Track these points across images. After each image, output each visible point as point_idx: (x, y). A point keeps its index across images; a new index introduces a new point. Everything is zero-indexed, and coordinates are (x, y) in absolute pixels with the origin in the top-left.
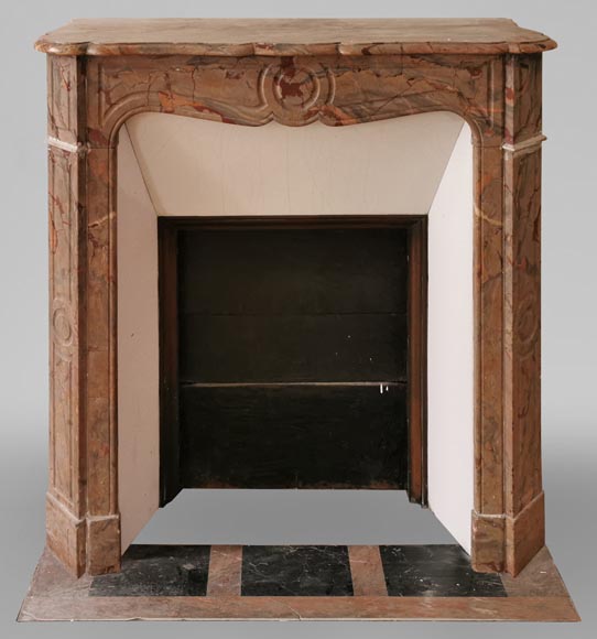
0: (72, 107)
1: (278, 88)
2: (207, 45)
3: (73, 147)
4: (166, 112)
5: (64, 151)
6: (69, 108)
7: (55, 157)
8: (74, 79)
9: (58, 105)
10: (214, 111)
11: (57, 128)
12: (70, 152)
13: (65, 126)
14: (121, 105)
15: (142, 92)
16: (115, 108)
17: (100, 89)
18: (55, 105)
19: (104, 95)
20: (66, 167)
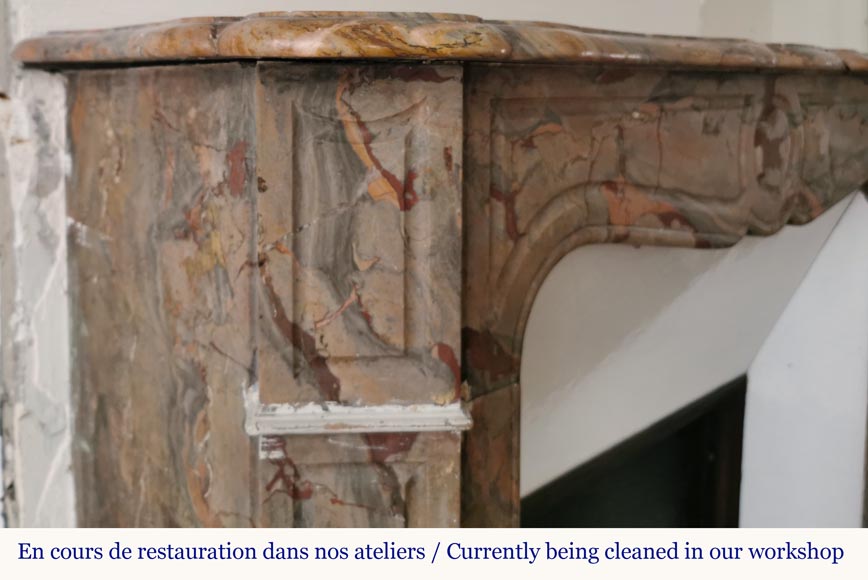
1: (759, 151)
4: (617, 241)
6: (408, 273)
7: (308, 477)
8: (448, 158)
9: (339, 272)
10: (686, 220)
11: (320, 362)
12: (412, 437)
13: (383, 341)
14: (536, 234)
15: (575, 187)
16: (525, 249)
17: (494, 192)
18: (311, 278)
19: (500, 209)
20: (386, 497)
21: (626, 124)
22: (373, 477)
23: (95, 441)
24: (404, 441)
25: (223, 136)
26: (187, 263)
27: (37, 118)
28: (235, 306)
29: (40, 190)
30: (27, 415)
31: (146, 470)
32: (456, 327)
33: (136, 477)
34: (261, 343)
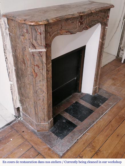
0: (42, 39)
1: (80, 23)
2: (71, 15)
3: (44, 50)
4: (61, 35)
5: (39, 52)
6: (41, 40)
7: (34, 55)
8: (44, 31)
9: (36, 40)
10: (69, 32)
11: (35, 46)
12: (42, 52)
13: (39, 45)
14: (52, 35)
15: (56, 31)
16: (51, 37)
17: (48, 32)
18: (34, 40)
19: (49, 34)
20: (40, 56)
21: (62, 24)
22: (39, 54)
23: (15, 53)
24: (41, 52)
25: (26, 28)
26: (23, 38)
27: (4, 22)
28: (28, 42)
29: (6, 29)
30: (8, 51)
31: (21, 55)
32: (45, 44)
33: (20, 56)
34: (30, 45)
